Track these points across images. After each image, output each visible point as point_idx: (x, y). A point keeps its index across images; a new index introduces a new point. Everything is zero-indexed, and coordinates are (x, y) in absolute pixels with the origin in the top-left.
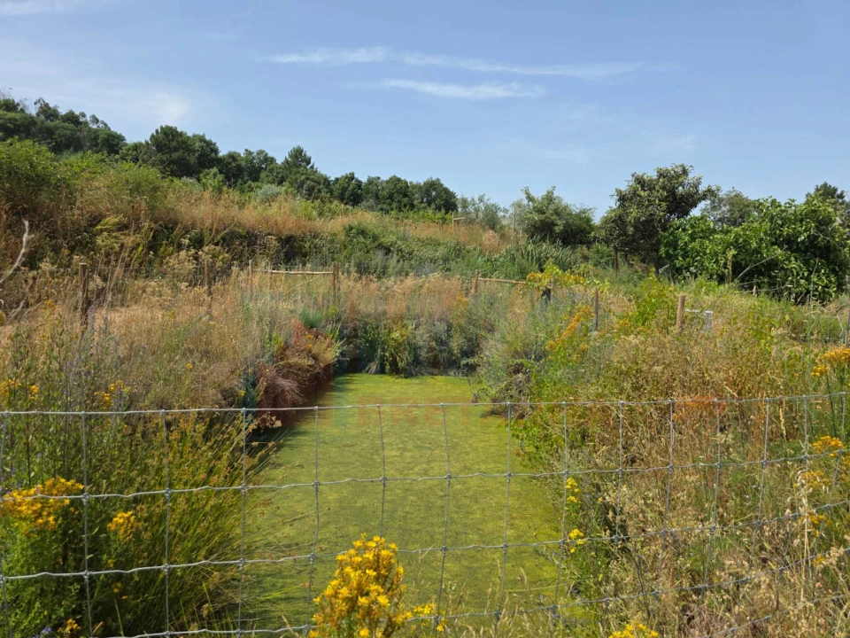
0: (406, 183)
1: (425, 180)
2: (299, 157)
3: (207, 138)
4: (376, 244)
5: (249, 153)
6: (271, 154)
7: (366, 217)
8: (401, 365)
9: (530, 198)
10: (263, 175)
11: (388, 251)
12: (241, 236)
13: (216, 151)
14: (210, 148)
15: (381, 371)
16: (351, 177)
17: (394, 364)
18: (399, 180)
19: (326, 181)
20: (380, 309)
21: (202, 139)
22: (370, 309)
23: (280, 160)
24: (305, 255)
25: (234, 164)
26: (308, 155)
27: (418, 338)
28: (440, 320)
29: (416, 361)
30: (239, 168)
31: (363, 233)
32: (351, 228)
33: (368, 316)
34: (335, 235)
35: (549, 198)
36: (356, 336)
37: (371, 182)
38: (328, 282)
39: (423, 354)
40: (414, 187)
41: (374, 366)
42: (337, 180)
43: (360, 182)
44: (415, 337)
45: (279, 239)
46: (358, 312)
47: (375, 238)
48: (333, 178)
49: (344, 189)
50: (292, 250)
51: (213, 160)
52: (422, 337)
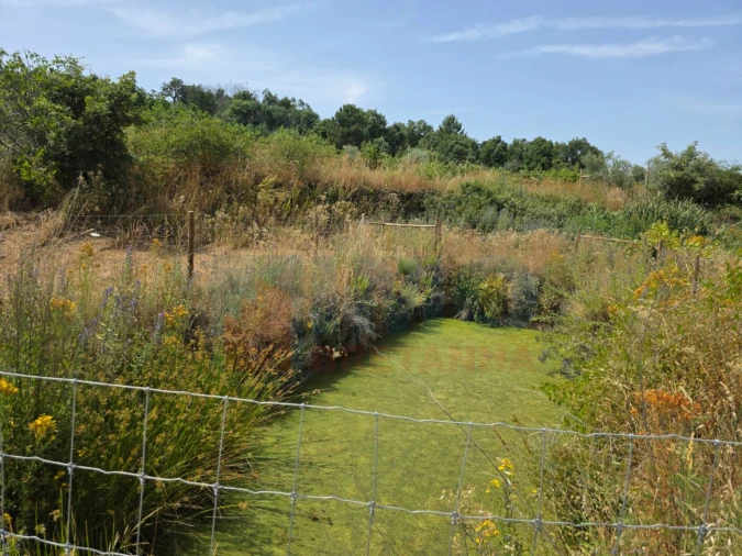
0: (551, 143)
1: (570, 140)
2: (451, 125)
3: (378, 113)
4: (489, 200)
5: (411, 123)
6: (428, 124)
7: (489, 177)
8: (488, 314)
9: (667, 154)
10: (421, 142)
11: (500, 207)
12: (369, 194)
13: (383, 123)
14: (380, 120)
15: (470, 318)
16: (498, 140)
17: (482, 313)
18: (544, 141)
19: (474, 145)
20: (476, 261)
21: (374, 114)
22: (464, 260)
23: (436, 128)
24: (424, 210)
25: (398, 133)
26: (460, 121)
27: (509, 291)
28: (534, 275)
29: (505, 313)
30: (402, 136)
31: (478, 190)
32: (468, 185)
33: (464, 267)
34: (452, 192)
35: (691, 153)
36: (449, 285)
37: (516, 143)
38: (431, 235)
39: (512, 306)
40: (558, 146)
41: (464, 314)
42: (485, 143)
43: (506, 144)
44: (506, 290)
45: (401, 197)
46: (454, 263)
47: (489, 194)
48: (481, 142)
49: (490, 152)
50: (412, 205)
51: (382, 130)
52: (513, 291)
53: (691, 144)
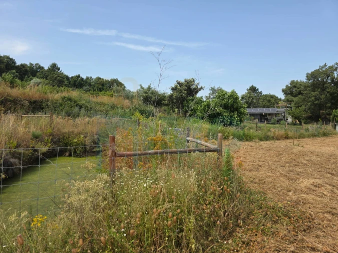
0: (103, 79)
1: (111, 79)
2: (54, 67)
3: (11, 57)
4: (76, 104)
5: (31, 64)
6: (42, 65)
7: (75, 94)
8: (78, 152)
9: (142, 88)
10: (38, 74)
11: (81, 107)
12: (11, 101)
13: (15, 63)
14: (12, 61)
15: (70, 155)
16: (79, 76)
17: (75, 152)
18: (100, 78)
19: (67, 77)
20: (71, 130)
21: (8, 57)
22: (66, 130)
23: (46, 68)
24: (43, 108)
25: (23, 69)
26: (59, 66)
27: (87, 141)
28: (96, 134)
29: (85, 151)
30: (26, 71)
31: (70, 100)
32: (65, 98)
33: (65, 133)
34: (57, 100)
35: (149, 88)
36: (59, 141)
37: (87, 78)
38: (48, 120)
39: (88, 147)
40: (106, 81)
41: (67, 154)
42: (72, 77)
43: (83, 78)
44: (85, 141)
45: (30, 102)
46: (60, 132)
47: (75, 102)
48: (70, 77)
49: (75, 81)
50: (36, 106)
51: (13, 67)
52: (88, 141)
53: (149, 85)
